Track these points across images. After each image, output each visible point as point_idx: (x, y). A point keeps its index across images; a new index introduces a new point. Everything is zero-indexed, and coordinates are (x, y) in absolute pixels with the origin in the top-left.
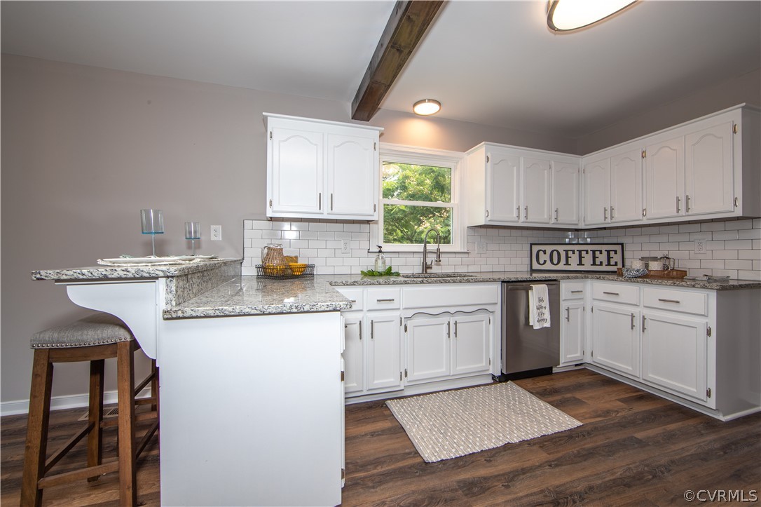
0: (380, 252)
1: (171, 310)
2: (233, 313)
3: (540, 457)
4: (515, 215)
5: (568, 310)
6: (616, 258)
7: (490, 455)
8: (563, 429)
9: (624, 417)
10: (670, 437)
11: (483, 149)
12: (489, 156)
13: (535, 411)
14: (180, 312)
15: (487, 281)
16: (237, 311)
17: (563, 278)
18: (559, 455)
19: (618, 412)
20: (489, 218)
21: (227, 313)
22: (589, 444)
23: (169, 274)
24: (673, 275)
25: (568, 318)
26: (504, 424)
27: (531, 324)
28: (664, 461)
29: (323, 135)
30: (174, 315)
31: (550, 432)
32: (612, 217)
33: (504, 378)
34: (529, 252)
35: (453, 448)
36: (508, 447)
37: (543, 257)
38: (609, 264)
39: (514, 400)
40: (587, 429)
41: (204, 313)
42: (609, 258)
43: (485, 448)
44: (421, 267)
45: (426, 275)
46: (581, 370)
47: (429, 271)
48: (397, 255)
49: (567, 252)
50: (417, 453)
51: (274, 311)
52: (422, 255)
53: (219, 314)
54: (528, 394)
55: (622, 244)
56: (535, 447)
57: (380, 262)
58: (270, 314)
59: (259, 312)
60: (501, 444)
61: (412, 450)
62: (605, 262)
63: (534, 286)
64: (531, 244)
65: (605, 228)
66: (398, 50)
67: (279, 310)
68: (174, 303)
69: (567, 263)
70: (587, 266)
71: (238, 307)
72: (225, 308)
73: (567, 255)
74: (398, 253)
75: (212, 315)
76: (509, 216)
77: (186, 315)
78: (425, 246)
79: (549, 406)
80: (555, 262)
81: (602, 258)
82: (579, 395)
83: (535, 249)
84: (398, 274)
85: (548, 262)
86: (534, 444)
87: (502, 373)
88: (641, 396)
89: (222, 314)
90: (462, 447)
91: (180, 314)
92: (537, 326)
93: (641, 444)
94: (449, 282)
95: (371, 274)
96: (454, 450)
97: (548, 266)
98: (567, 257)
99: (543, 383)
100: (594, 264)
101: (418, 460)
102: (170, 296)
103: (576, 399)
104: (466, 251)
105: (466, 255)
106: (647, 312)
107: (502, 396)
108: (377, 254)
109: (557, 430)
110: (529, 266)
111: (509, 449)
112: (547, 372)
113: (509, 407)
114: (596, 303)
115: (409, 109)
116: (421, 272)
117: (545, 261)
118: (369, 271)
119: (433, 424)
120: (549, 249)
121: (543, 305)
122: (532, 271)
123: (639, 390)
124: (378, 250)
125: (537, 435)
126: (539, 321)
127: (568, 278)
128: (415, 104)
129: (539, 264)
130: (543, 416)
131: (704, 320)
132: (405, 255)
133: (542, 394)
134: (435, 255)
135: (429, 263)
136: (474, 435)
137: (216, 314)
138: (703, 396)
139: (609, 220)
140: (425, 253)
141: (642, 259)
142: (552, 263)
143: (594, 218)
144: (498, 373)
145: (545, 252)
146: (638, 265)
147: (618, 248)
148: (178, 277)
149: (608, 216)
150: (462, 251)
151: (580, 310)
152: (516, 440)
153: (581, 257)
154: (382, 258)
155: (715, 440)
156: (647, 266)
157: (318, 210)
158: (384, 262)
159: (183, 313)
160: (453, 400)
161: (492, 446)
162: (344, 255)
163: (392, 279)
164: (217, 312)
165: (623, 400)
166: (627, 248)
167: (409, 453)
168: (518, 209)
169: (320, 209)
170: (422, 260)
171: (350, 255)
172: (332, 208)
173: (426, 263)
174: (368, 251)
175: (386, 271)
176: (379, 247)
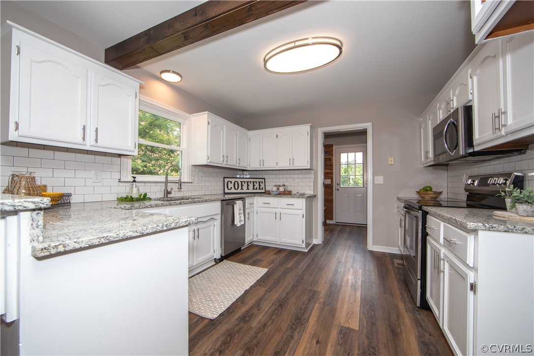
0: (134, 181)
1: (49, 246)
2: (117, 239)
3: (262, 291)
4: (221, 160)
5: (248, 214)
6: (262, 186)
7: (242, 299)
8: (263, 274)
9: (280, 261)
10: (297, 263)
11: (206, 116)
12: (210, 121)
13: (246, 271)
14: (61, 246)
15: (216, 200)
16: (121, 236)
17: (247, 197)
18: (269, 286)
19: (276, 260)
20: (209, 161)
21: (112, 239)
22: (275, 277)
23: (42, 206)
24: (287, 193)
25: (248, 218)
26: (237, 282)
27: (235, 224)
28: (301, 272)
29: (87, 70)
30: (53, 252)
31: (259, 278)
32: (263, 165)
33: (222, 259)
34: (223, 182)
35: (221, 305)
36: (246, 292)
37: (230, 185)
38: (260, 189)
39: (233, 269)
40: (271, 270)
41: (89, 243)
42: (260, 185)
43: (237, 297)
44: (163, 193)
45: (168, 199)
46: (252, 246)
47: (169, 196)
48: (143, 184)
49: (242, 182)
50: (203, 318)
51: (151, 231)
52: (164, 184)
53: (104, 242)
54: (238, 264)
55: (264, 179)
56: (258, 287)
57: (135, 190)
59: (139, 234)
60: (243, 292)
61: (198, 318)
62: (258, 188)
63: (237, 202)
64: (224, 178)
65: (257, 170)
66: (185, 37)
67: (154, 230)
68: (41, 239)
69: (242, 189)
70: (251, 190)
71: (121, 232)
72: (110, 235)
73: (242, 184)
74: (145, 182)
75: (97, 243)
76: (219, 161)
77: (68, 249)
78: (167, 177)
79: (250, 266)
80: (236, 188)
81: (257, 185)
82: (259, 257)
83: (226, 180)
84: (150, 199)
85: (233, 188)
86: (256, 286)
87: (221, 256)
88: (280, 251)
89: (108, 241)
90: (226, 303)
91: (61, 249)
92: (239, 225)
93: (291, 269)
94: (196, 202)
95: (128, 200)
96: (223, 306)
97: (233, 191)
98: (242, 185)
99: (240, 256)
100: (254, 189)
101: (206, 321)
102: (38, 231)
103: (258, 259)
104: (190, 181)
105: (190, 184)
106: (283, 211)
107: (226, 269)
108: (132, 183)
109: (261, 276)
110: (223, 191)
111: (248, 293)
112: (239, 250)
113: (233, 273)
114: (259, 209)
115: (158, 74)
116: (162, 196)
117: (231, 188)
118: (127, 197)
119: (200, 298)
120: (233, 180)
121: (241, 212)
122: (225, 194)
123: (277, 248)
124: (132, 179)
125: (255, 281)
126: (240, 221)
127: (249, 196)
128: (162, 72)
129: (228, 189)
130: (251, 272)
131: (301, 211)
132: (150, 184)
133: (243, 262)
134: (177, 184)
135: (169, 190)
136: (227, 293)
137: (101, 242)
138: (301, 243)
139: (262, 166)
140: (166, 182)
141: (275, 186)
142: (235, 189)
143: (254, 165)
144: (218, 257)
145: (231, 182)
146: (275, 189)
147: (263, 180)
148: (45, 209)
149: (262, 164)
150: (188, 181)
151: (252, 213)
152: (248, 288)
153: (248, 185)
154: (136, 187)
155: (308, 260)
156: (278, 189)
157: (81, 141)
158: (138, 190)
159: (64, 247)
160: (201, 280)
161: (239, 295)
162: (95, 184)
163: (147, 203)
164: (102, 240)
165: (275, 254)
166: (266, 180)
167: (198, 320)
168: (223, 156)
169: (84, 140)
170: (163, 188)
171: (101, 184)
172: (96, 140)
173: (167, 190)
174: (120, 181)
175: (142, 197)
176: (134, 177)
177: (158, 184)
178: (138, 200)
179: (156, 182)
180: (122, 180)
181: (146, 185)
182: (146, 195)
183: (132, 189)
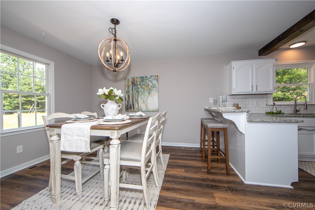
0: (274, 105)
44: (293, 111)
45: (297, 114)
47: (298, 112)
48: (280, 106)
52: (294, 106)
57: (274, 109)
58: (276, 122)
68: (248, 118)
74: (281, 105)
78: (296, 102)
84: (284, 114)
95: (271, 114)
115: (287, 47)
116: (293, 113)
118: (270, 112)
124: (273, 104)
128: (291, 45)
132: (284, 106)
134: (304, 106)
135: (298, 109)
140: (296, 105)
154: (275, 107)
158: (276, 109)
162: (256, 106)
163: (281, 115)
169: (252, 91)
170: (293, 108)
171: (258, 106)
172: (257, 90)
173: (296, 109)
174: (267, 105)
175: (279, 112)
176: (274, 103)
177: (289, 106)
178: (276, 114)
179: (288, 105)
180: (268, 104)
181: (281, 106)
182: (281, 111)
183: (273, 108)
